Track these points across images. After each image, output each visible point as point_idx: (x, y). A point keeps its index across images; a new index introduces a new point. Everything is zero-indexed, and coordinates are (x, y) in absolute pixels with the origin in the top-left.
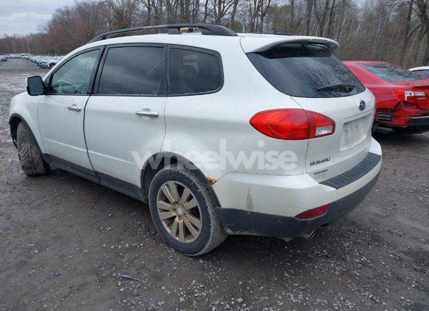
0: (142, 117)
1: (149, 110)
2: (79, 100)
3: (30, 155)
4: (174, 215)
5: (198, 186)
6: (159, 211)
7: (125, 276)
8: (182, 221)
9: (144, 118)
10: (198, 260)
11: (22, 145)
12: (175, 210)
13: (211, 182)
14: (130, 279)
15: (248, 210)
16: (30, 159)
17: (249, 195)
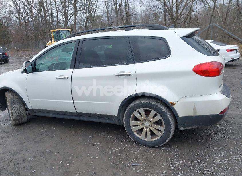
0: (119, 76)
1: (124, 72)
2: (67, 73)
3: (19, 111)
4: (143, 127)
5: (162, 108)
6: (131, 126)
7: (133, 164)
8: (148, 129)
9: (120, 77)
10: (161, 149)
11: (14, 106)
12: (143, 124)
13: (173, 104)
14: (136, 165)
15: (194, 115)
16: (19, 114)
17: (195, 108)
